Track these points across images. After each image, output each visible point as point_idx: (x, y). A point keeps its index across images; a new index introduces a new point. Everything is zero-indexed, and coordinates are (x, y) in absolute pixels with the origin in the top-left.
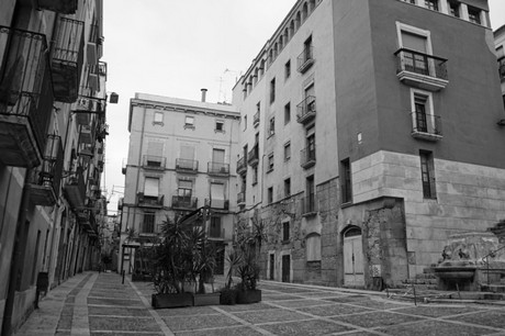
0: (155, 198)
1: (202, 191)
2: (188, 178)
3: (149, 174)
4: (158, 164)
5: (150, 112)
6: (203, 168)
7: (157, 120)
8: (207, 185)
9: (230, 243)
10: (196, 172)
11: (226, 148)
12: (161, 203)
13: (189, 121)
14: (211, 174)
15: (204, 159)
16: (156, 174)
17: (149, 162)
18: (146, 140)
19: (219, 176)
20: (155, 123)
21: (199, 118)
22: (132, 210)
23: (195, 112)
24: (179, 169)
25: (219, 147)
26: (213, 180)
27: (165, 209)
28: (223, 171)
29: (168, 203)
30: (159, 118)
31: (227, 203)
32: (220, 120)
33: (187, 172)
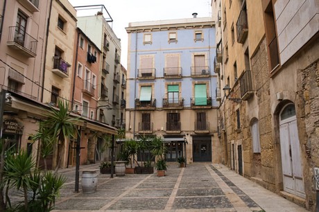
0: (148, 102)
1: (191, 93)
2: (175, 83)
3: (143, 83)
4: (150, 75)
5: (141, 35)
6: (187, 73)
7: (146, 40)
8: (192, 86)
10: (180, 77)
11: (206, 53)
12: (154, 105)
13: (173, 36)
14: (194, 77)
15: (187, 66)
16: (149, 83)
17: (143, 75)
18: (139, 57)
19: (201, 78)
20: (145, 43)
21: (180, 32)
22: (132, 113)
23: (176, 28)
24: (167, 77)
25: (199, 54)
26: (196, 82)
27: (159, 110)
28: (204, 72)
29: (159, 105)
30: (148, 38)
31: (210, 101)
32: (198, 31)
33: (174, 78)
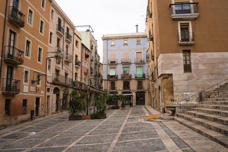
0: (114, 76)
1: (135, 72)
2: (127, 66)
3: (111, 66)
4: (114, 62)
5: (109, 41)
6: (133, 61)
7: (112, 44)
8: (135, 68)
9: (147, 92)
10: (130, 64)
11: (142, 51)
12: (117, 78)
13: (126, 42)
14: (136, 63)
15: (133, 58)
16: (114, 66)
17: (111, 62)
18: (109, 53)
19: (140, 64)
20: (112, 46)
21: (130, 40)
22: (106, 81)
23: (128, 38)
24: (123, 63)
25: (139, 51)
26: (138, 66)
27: (119, 80)
28: (141, 61)
29: (119, 77)
30: (113, 43)
31: (144, 76)
32: (138, 39)
33: (126, 64)
